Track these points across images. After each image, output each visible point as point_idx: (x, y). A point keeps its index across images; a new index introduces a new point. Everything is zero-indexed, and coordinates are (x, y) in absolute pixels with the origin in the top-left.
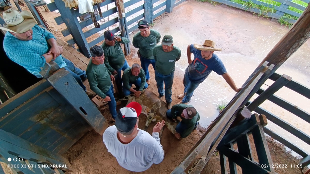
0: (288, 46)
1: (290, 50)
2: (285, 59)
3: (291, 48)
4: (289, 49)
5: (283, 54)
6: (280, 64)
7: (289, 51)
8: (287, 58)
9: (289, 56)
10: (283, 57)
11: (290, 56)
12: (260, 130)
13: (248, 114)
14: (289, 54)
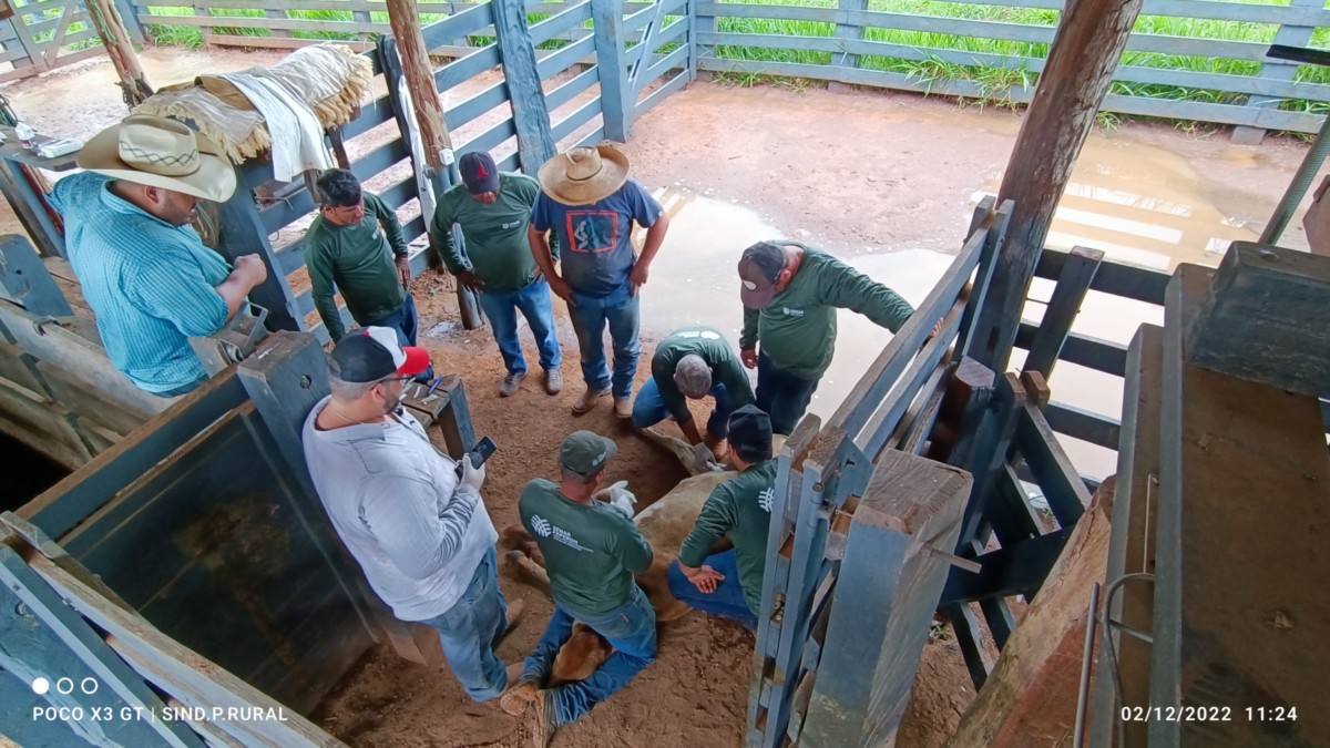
0: (1044, 145)
1: (1056, 154)
2: (1055, 189)
3: (1054, 148)
4: (1052, 153)
5: (1041, 174)
6: (1044, 209)
7: (1054, 160)
8: (1060, 187)
9: (1060, 176)
10: (1045, 185)
11: (1065, 177)
12: (1034, 418)
13: (982, 376)
14: (1058, 171)
